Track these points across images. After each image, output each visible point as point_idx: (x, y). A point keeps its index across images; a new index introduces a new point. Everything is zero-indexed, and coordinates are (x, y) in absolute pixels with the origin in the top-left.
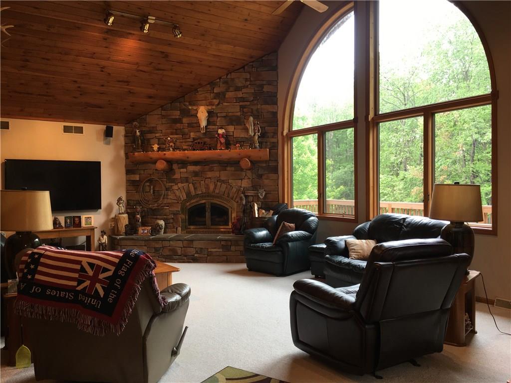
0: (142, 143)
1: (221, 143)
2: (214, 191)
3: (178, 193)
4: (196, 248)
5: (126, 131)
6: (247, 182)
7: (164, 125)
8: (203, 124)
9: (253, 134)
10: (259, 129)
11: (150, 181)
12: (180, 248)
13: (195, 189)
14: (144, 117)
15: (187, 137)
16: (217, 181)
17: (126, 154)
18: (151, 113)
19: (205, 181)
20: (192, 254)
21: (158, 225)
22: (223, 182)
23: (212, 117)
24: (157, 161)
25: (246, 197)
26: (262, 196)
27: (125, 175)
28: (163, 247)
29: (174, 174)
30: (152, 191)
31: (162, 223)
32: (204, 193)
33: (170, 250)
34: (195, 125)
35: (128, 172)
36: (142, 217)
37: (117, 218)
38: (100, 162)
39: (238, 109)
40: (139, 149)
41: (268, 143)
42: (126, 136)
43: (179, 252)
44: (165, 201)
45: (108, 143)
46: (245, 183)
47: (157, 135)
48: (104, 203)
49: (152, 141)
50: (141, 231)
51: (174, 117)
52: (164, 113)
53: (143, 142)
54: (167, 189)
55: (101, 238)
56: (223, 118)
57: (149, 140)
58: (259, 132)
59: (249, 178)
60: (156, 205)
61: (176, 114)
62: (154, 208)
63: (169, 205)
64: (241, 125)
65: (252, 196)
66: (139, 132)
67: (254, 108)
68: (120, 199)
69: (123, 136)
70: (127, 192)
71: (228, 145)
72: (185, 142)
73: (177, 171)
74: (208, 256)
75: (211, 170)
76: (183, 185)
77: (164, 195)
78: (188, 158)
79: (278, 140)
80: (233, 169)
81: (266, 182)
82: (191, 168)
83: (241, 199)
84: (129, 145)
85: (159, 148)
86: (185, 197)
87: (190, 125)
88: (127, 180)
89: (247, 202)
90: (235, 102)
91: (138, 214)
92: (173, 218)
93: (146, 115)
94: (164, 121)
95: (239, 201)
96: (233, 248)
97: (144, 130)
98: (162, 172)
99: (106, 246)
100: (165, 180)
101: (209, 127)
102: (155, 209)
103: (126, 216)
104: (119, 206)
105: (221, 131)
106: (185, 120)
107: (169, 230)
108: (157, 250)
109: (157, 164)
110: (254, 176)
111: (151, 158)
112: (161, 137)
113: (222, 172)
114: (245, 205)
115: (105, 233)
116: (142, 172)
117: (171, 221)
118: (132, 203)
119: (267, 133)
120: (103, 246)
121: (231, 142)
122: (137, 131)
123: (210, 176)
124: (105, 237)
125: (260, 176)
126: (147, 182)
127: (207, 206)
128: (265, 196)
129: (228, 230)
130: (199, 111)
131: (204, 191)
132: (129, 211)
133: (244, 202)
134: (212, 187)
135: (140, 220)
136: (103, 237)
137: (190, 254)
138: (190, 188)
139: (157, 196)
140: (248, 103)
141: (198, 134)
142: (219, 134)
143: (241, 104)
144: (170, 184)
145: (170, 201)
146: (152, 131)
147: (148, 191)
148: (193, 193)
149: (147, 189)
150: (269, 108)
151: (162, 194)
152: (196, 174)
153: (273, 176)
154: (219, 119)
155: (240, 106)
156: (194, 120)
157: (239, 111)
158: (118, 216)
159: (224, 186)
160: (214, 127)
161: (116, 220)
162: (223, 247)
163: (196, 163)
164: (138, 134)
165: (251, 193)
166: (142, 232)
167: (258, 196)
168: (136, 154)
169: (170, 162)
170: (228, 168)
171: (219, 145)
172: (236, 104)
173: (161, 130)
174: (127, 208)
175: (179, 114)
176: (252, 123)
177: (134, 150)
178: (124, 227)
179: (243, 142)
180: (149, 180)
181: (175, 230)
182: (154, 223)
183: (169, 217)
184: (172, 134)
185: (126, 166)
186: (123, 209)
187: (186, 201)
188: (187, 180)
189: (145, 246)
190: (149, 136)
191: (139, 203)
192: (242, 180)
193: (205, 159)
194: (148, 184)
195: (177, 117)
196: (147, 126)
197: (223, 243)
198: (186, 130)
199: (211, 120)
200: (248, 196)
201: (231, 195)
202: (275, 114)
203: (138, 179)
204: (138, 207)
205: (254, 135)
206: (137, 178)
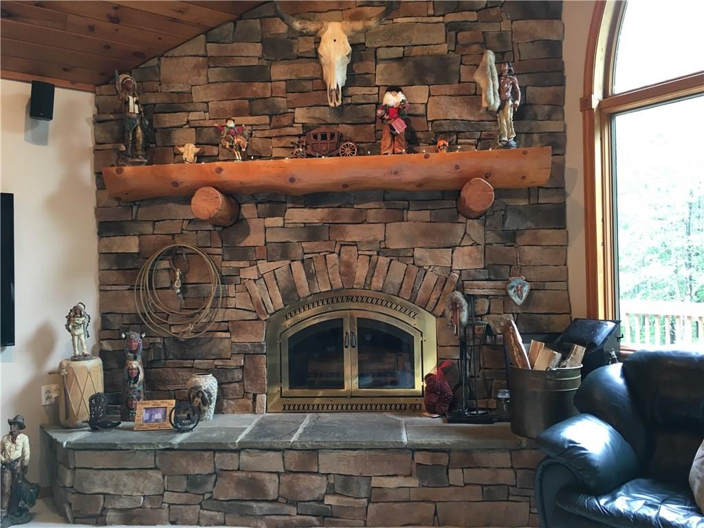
0: (146, 138)
1: (394, 136)
2: (367, 285)
3: (257, 290)
4: (327, 475)
5: (97, 106)
6: (470, 255)
7: (213, 87)
8: (337, 77)
9: (498, 104)
10: (514, 88)
11: (174, 255)
12: (275, 477)
13: (311, 276)
14: (154, 62)
15: (285, 120)
16: (378, 254)
17: (99, 174)
18: (176, 52)
19: (339, 255)
20: (317, 495)
21: (197, 391)
22: (396, 255)
23: (361, 60)
24: (197, 189)
25: (470, 299)
26: (520, 297)
27: (96, 236)
28: (218, 474)
29: (246, 233)
30: (177, 285)
31: (209, 383)
32: (338, 290)
33: (240, 483)
34: (309, 85)
35: (106, 228)
36: (147, 365)
37: (64, 372)
38: (12, 195)
39: (439, 35)
40: (137, 157)
41: (536, 137)
42: (98, 121)
43: (272, 488)
44: (220, 315)
45: (41, 140)
46: (464, 259)
47: (193, 116)
48: (25, 324)
49: (178, 135)
50: (141, 411)
51: (244, 63)
52: (212, 49)
53: (148, 139)
54: (225, 280)
55: (9, 444)
56: (395, 64)
57: (167, 132)
58: (515, 97)
59: (476, 244)
60: (191, 328)
61: (251, 52)
62: (185, 337)
63: (231, 327)
64: (448, 82)
65: (487, 296)
66: (137, 102)
67: (492, 29)
68: (76, 312)
69: (87, 119)
70: (100, 290)
71: (412, 142)
72: (280, 137)
73: (255, 223)
74: (369, 501)
75: (359, 220)
76: (274, 265)
77: (217, 297)
78: (292, 180)
79: (565, 126)
80: (426, 215)
81: (531, 253)
82: (298, 215)
83: (455, 306)
84: (109, 146)
85: (200, 157)
86: (279, 300)
87: (293, 86)
88: (100, 254)
89: (473, 315)
90: (431, 12)
91: (135, 358)
92: (242, 367)
93: (159, 57)
94: (214, 74)
95: (449, 314)
96: (456, 476)
97: (153, 101)
98: (210, 227)
99: (24, 468)
100: (219, 251)
101: (351, 90)
102: (189, 340)
103: (95, 364)
104: (73, 335)
105: (392, 99)
106: (279, 72)
107: (232, 402)
108: (194, 483)
109: (193, 200)
110: (491, 238)
111: (175, 184)
112: (203, 123)
113: (392, 226)
114: (468, 325)
115: (22, 427)
116: (148, 228)
117: (238, 375)
118: (116, 321)
119: (531, 104)
120: (13, 472)
121: (420, 135)
122: (132, 100)
123: (355, 239)
124: (23, 439)
125: (511, 238)
126: (162, 257)
127: (347, 329)
128: (529, 296)
129: (413, 401)
130: (324, 37)
131: (338, 283)
132: (106, 346)
133: (464, 317)
134: (361, 271)
135: (141, 377)
136: (13, 441)
137: (308, 498)
138: (295, 275)
139: (194, 301)
140: (473, 16)
141: (318, 112)
142: (387, 109)
143: (451, 18)
144: (234, 264)
145: (231, 315)
146: (179, 103)
147: (168, 285)
148: (304, 289)
149: (164, 279)
150: (539, 29)
151: (210, 293)
152: (312, 233)
153: (550, 236)
154: (381, 66)
155: (446, 25)
156: (306, 70)
157: (443, 39)
158: (68, 367)
159: (399, 268)
160: (366, 90)
161: (62, 378)
162: (422, 471)
163: (312, 198)
164: (134, 108)
165: (482, 288)
166: (146, 416)
167: (507, 295)
168: (128, 169)
169: (234, 195)
170: (411, 214)
171: (386, 141)
172: (436, 19)
173: (207, 103)
174: (101, 339)
175: (259, 54)
176: (495, 70)
177: (123, 158)
178: (88, 403)
179: (458, 133)
180: (170, 252)
181: (250, 402)
182: (185, 381)
183: (232, 363)
184: (238, 112)
185: (99, 210)
186: (87, 343)
187: (281, 314)
188: (284, 251)
189: (156, 468)
190: (169, 120)
191: (137, 322)
192: (453, 247)
193: (345, 186)
194: (165, 264)
195: (255, 62)
196: (164, 88)
197: (419, 458)
198: (281, 102)
199: (359, 69)
200: (475, 297)
201: (421, 294)
202: (554, 48)
203: (135, 250)
204: (135, 336)
205: (502, 107)
206: (132, 245)
